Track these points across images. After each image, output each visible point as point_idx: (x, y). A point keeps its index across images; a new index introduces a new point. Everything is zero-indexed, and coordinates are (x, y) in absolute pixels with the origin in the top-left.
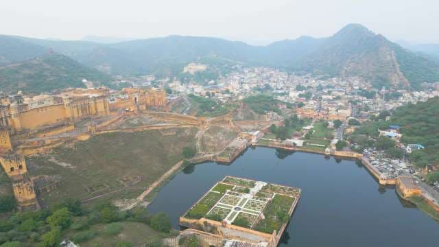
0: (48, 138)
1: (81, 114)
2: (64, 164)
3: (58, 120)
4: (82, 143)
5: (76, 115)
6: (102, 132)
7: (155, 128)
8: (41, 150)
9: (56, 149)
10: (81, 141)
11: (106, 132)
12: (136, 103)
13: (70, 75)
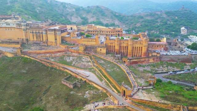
1: (35, 39)
3: (18, 38)
5: (31, 39)
6: (26, 56)
7: (69, 72)
10: (7, 57)
11: (29, 57)
12: (102, 45)
13: (175, 23)
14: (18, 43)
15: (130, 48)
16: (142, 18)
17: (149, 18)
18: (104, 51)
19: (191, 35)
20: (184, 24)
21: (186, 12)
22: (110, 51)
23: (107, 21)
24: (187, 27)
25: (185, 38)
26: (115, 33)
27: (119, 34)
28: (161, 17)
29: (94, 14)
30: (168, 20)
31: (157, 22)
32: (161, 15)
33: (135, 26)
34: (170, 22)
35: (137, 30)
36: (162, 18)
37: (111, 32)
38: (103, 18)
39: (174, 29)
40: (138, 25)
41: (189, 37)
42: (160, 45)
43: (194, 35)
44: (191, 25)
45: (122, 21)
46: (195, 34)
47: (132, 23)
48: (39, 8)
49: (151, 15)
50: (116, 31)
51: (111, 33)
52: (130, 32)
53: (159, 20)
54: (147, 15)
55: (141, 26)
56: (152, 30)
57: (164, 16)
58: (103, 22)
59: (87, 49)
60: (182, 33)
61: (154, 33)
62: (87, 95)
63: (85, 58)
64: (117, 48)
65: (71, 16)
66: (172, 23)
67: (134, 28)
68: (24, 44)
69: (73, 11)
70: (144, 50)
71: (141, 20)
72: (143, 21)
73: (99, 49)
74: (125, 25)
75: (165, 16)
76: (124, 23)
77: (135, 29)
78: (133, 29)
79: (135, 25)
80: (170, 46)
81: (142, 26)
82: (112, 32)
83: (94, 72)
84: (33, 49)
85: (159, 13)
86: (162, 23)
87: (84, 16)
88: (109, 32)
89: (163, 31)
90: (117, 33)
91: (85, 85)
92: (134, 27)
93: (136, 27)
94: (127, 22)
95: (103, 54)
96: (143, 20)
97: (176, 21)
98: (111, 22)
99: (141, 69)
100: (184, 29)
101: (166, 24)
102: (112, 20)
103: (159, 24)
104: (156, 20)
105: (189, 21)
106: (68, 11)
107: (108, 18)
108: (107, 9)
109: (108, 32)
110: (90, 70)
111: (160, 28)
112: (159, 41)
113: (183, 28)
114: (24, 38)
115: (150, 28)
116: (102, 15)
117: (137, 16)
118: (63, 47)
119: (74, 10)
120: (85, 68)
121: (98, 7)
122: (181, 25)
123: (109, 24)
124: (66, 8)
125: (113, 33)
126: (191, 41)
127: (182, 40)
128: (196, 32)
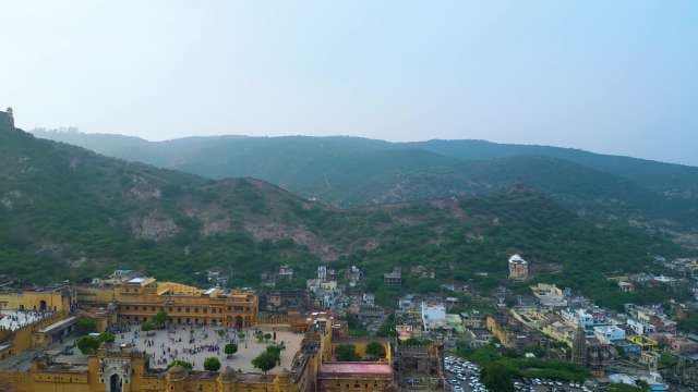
13: (491, 239)
16: (387, 220)
17: (407, 221)
19: (541, 282)
20: (518, 243)
21: (527, 199)
23: (270, 230)
24: (527, 252)
25: (522, 293)
26: (225, 315)
27: (239, 318)
28: (448, 217)
29: (224, 206)
30: (469, 229)
31: (434, 235)
32: (448, 212)
33: (360, 248)
34: (476, 235)
35: (365, 262)
36: (449, 221)
37: (209, 311)
38: (254, 222)
39: (488, 262)
40: (372, 245)
41: (534, 288)
43: (550, 283)
44: (540, 247)
45: (320, 231)
46: (554, 277)
47: (353, 237)
49: (415, 210)
50: (230, 308)
51: (209, 314)
52: (341, 271)
53: (439, 230)
54: (404, 211)
55: (380, 250)
56: (415, 265)
57: (457, 216)
58: (255, 235)
60: (513, 274)
61: (419, 275)
65: (143, 215)
66: (481, 237)
67: (358, 256)
69: (154, 198)
71: (382, 228)
72: (388, 232)
74: (332, 242)
75: (458, 214)
76: (327, 236)
77: (360, 261)
78: (353, 260)
79: (363, 244)
81: (382, 247)
82: (214, 311)
85: (440, 205)
86: (449, 241)
87: (190, 214)
88: (205, 311)
89: (452, 267)
90: (234, 315)
92: (359, 252)
93: (364, 254)
94: (338, 233)
96: (388, 227)
97: (493, 232)
98: (282, 235)
100: (519, 262)
101: (462, 240)
102: (284, 226)
103: (438, 244)
104: (431, 229)
105: (537, 231)
106: (134, 197)
107: (275, 220)
108: (275, 190)
109: (201, 311)
111: (439, 256)
113: (516, 257)
115: (409, 258)
116: (254, 210)
117: (371, 212)
119: (157, 194)
121: (243, 182)
122: (509, 245)
123: (274, 241)
124: (132, 186)
125: (217, 315)
126: (539, 305)
127: (511, 303)
128: (557, 269)
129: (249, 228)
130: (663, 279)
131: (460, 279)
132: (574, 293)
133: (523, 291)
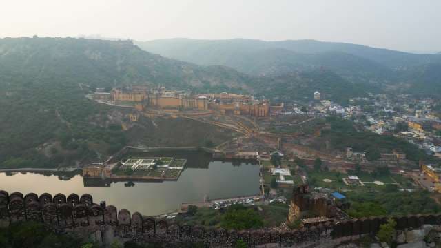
0: (160, 112)
1: (189, 106)
2: (155, 124)
4: (171, 119)
5: (186, 105)
8: (152, 115)
9: (159, 117)
12: (237, 109)
13: (309, 86)
14: (175, 108)
15: (257, 111)
16: (273, 80)
17: (280, 81)
18: (239, 112)
19: (324, 100)
20: (318, 88)
21: (324, 72)
22: (243, 113)
24: (321, 91)
28: (295, 79)
29: (216, 76)
30: (302, 83)
31: (290, 85)
34: (304, 85)
35: (267, 95)
38: (227, 82)
39: (308, 94)
40: (268, 89)
41: (321, 101)
42: (278, 109)
43: (327, 100)
44: (326, 89)
46: (328, 98)
48: (155, 72)
53: (292, 84)
54: (279, 78)
59: (228, 112)
60: (315, 97)
62: (233, 134)
63: (227, 118)
64: (248, 110)
65: (190, 79)
66: (306, 86)
68: (181, 109)
70: (266, 111)
71: (272, 83)
73: (235, 111)
75: (298, 78)
79: (265, 89)
80: (286, 108)
81: (272, 90)
83: (234, 125)
84: (189, 113)
85: (292, 75)
86: (295, 87)
87: (204, 79)
91: (231, 131)
92: (264, 91)
93: (266, 92)
94: (256, 86)
95: (238, 115)
97: (310, 84)
99: (264, 123)
100: (318, 94)
101: (300, 87)
102: (238, 83)
103: (291, 88)
104: (289, 83)
106: (184, 73)
107: (234, 81)
108: (232, 70)
110: (232, 124)
111: (292, 92)
112: (279, 105)
113: (317, 92)
114: (181, 105)
115: (281, 93)
116: (227, 78)
118: (210, 111)
119: (192, 72)
120: (228, 123)
121: (220, 67)
122: (315, 88)
124: (182, 69)
126: (322, 105)
127: (313, 105)
128: (330, 96)
129: (226, 84)
130: (366, 99)
131: (297, 99)
132: (334, 102)
133: (318, 102)
